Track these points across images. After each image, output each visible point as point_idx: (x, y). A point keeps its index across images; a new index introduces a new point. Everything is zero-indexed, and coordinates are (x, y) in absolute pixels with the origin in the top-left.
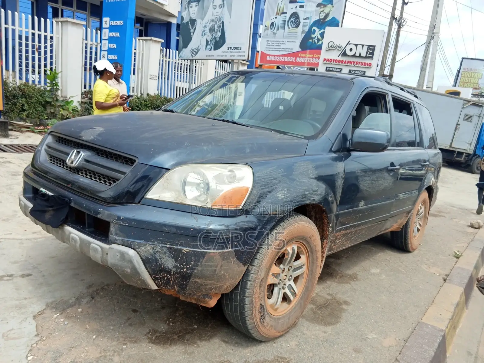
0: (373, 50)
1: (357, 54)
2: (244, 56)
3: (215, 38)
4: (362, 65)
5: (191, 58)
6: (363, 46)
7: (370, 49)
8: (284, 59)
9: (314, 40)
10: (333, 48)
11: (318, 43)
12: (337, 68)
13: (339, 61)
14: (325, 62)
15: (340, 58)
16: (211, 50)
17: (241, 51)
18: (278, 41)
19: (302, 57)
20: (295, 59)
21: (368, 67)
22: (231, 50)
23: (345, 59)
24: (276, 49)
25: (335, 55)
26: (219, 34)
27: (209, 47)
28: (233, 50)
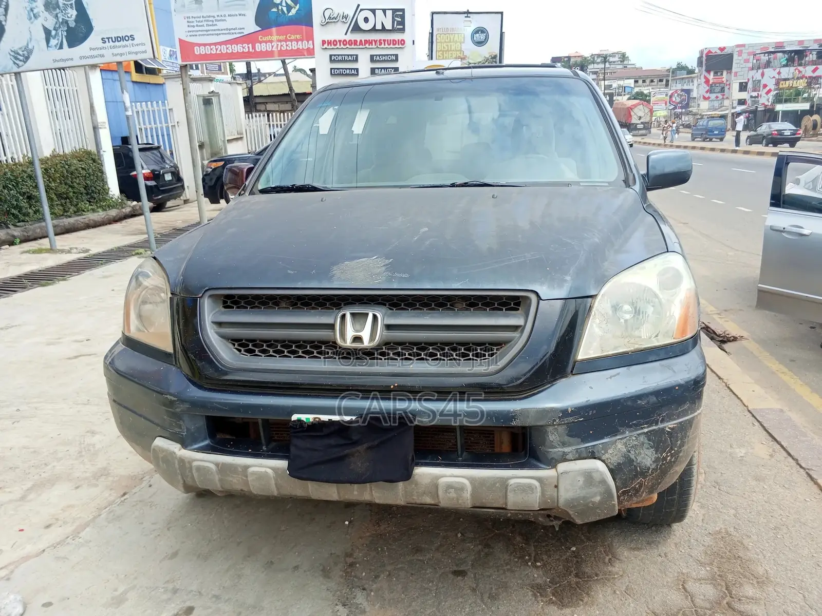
0: (403, 17)
1: (379, 27)
2: (145, 52)
3: (67, 22)
4: (389, 45)
5: (16, 70)
6: (384, 11)
7: (397, 16)
8: (230, 48)
9: (280, 7)
10: (334, 20)
11: (288, 13)
12: (348, 55)
13: (350, 43)
14: (326, 46)
15: (351, 37)
16: (61, 47)
17: (135, 42)
18: (209, 17)
19: (266, 42)
20: (254, 48)
21: (400, 46)
22: (112, 44)
23: (358, 37)
24: (209, 33)
25: (338, 32)
26: (73, 13)
27: (53, 42)
28: (117, 44)
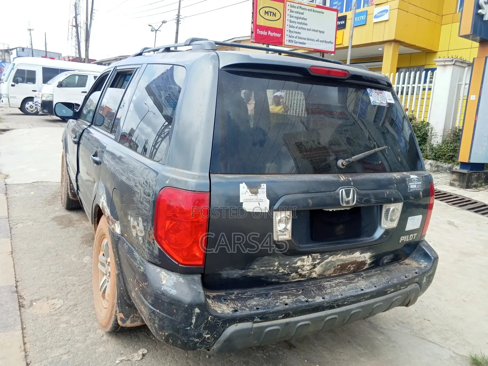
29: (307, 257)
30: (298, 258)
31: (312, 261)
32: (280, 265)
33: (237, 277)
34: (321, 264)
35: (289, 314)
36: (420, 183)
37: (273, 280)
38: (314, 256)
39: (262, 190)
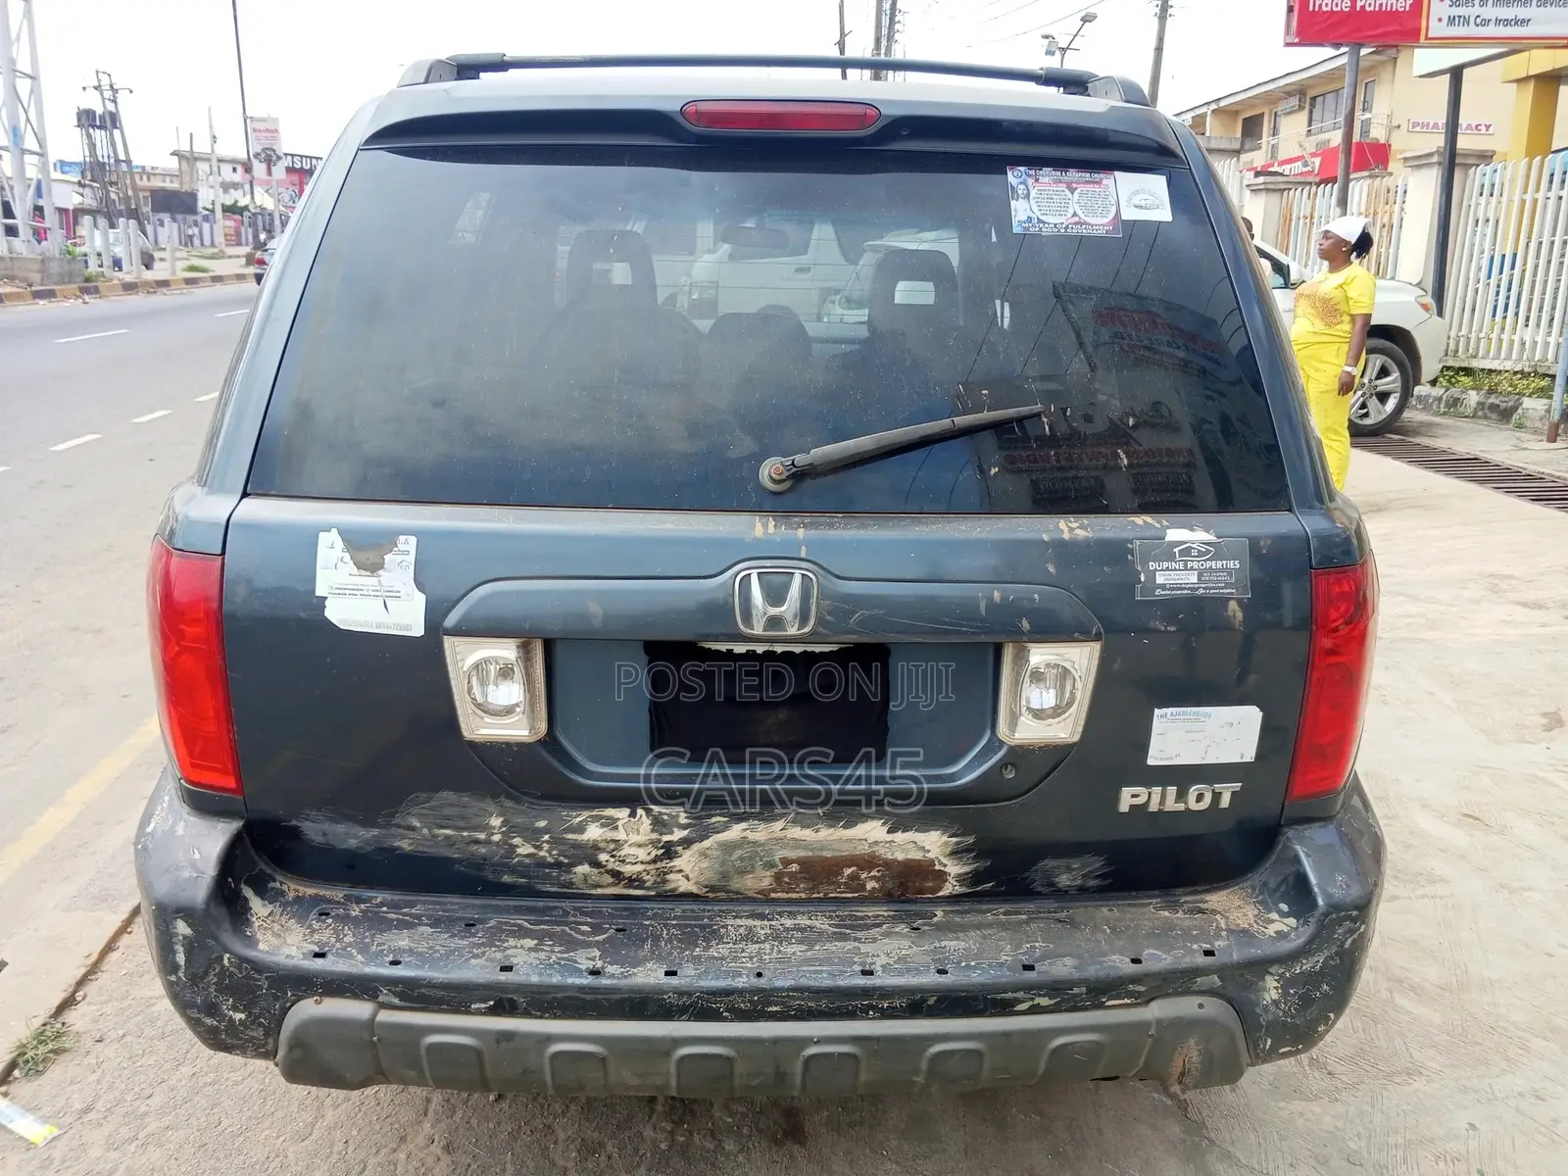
29: (627, 811)
30: (586, 814)
31: (653, 831)
32: (511, 829)
33: (357, 848)
34: (696, 847)
35: (512, 1002)
36: (1235, 564)
37: (506, 878)
38: (660, 813)
39: (399, 558)
